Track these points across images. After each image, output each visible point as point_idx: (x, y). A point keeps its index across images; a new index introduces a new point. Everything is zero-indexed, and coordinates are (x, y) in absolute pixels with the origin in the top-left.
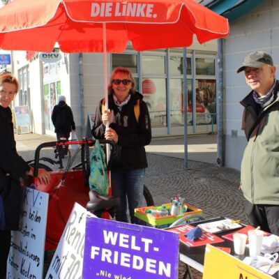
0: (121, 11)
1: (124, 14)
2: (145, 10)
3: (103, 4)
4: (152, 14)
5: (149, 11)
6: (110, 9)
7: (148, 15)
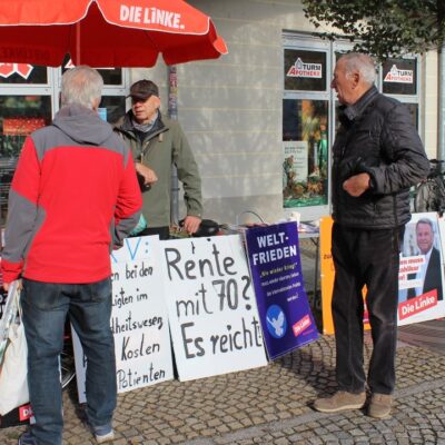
0: (150, 17)
1: (153, 21)
2: (172, 19)
3: (132, 8)
4: (180, 24)
5: (176, 21)
6: (139, 15)
7: (176, 26)
